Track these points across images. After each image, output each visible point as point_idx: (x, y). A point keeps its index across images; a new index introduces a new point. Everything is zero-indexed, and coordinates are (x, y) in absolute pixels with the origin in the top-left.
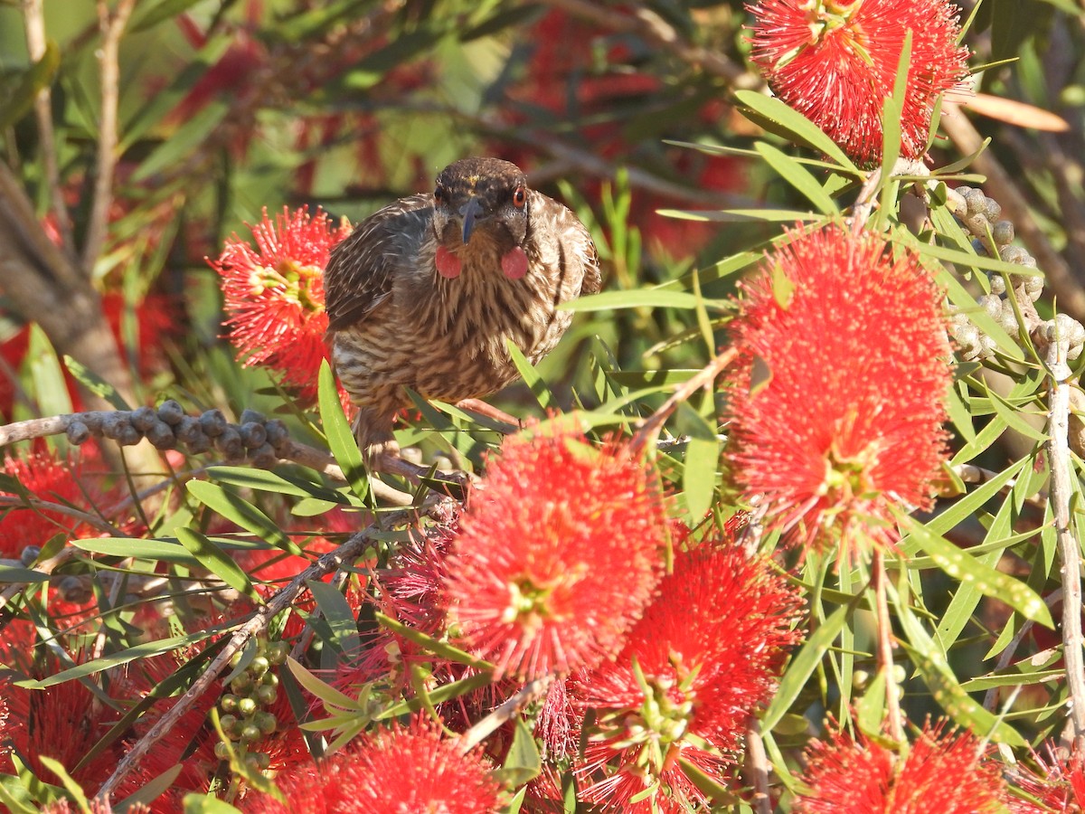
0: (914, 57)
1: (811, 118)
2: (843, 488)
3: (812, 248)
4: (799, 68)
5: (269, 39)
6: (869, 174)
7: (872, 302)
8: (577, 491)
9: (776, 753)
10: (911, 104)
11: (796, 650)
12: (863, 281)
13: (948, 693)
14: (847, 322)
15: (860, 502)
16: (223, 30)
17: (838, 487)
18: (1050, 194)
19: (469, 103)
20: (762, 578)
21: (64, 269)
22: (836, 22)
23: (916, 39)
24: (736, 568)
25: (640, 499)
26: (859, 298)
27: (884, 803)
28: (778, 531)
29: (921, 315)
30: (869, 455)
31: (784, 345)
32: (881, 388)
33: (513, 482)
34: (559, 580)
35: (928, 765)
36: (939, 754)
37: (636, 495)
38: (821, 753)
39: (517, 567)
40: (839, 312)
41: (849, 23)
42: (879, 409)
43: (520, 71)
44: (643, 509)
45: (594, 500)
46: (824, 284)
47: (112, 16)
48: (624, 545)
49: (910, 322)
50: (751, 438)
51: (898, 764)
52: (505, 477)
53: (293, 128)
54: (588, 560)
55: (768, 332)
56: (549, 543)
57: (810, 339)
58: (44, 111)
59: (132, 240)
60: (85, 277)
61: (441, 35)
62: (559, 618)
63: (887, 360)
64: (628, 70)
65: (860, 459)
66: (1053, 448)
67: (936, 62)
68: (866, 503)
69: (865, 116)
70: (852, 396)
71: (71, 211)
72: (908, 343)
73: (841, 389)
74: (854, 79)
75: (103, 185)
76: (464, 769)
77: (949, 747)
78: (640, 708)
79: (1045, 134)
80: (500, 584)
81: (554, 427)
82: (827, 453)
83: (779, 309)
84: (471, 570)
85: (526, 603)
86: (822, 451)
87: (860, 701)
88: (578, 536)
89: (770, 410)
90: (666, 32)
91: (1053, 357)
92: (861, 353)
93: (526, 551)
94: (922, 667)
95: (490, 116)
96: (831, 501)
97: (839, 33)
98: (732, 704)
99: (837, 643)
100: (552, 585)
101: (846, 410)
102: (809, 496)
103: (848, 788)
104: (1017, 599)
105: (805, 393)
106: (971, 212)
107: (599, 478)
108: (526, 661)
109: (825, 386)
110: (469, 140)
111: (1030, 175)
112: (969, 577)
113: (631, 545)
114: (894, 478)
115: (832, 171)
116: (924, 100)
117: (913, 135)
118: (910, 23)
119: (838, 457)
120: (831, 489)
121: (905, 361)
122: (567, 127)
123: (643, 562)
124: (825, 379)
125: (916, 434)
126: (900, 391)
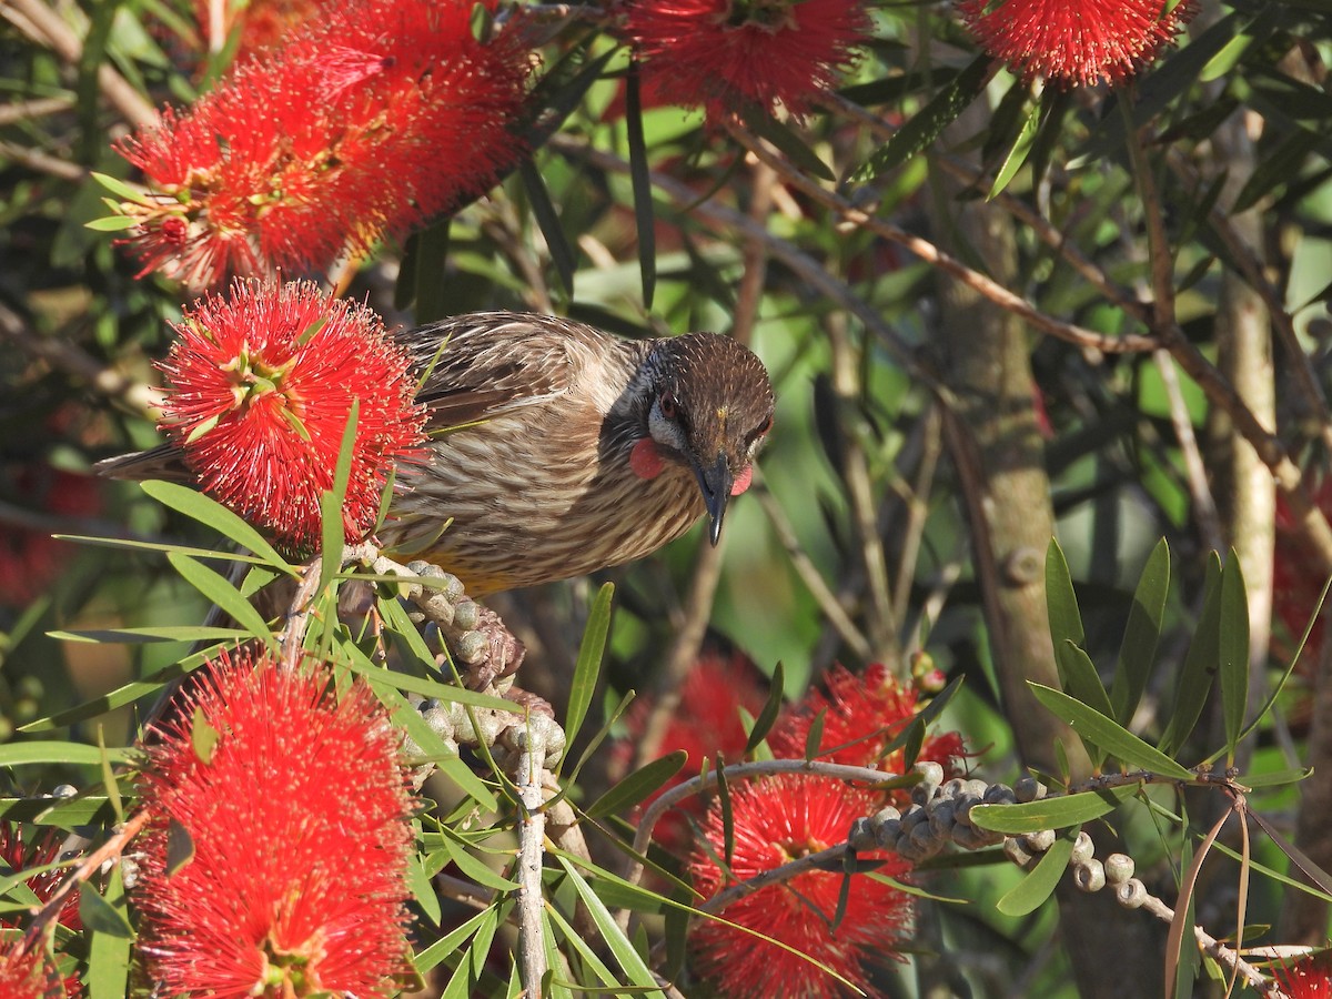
0: (360, 427)
2: (283, 987)
7: (314, 753)
10: (356, 482)
14: (285, 780)
17: (277, 985)
22: (265, 387)
23: (363, 404)
26: (299, 748)
29: (375, 768)
30: (315, 945)
31: (208, 810)
32: (328, 862)
40: (276, 768)
41: (280, 387)
46: (256, 731)
49: (361, 778)
50: (167, 923)
55: (187, 792)
57: (239, 802)
63: (335, 826)
65: (303, 951)
66: (524, 898)
67: (387, 431)
69: (299, 498)
70: (294, 872)
72: (360, 804)
73: (278, 865)
74: (289, 455)
82: (263, 943)
83: (200, 766)
86: (257, 942)
89: (191, 892)
91: (525, 775)
97: (268, 400)
101: (285, 889)
105: (235, 870)
109: (259, 861)
114: (347, 975)
115: (251, 566)
116: (371, 474)
117: (357, 516)
118: (357, 389)
119: (276, 947)
120: (269, 987)
121: (357, 827)
124: (259, 853)
125: (373, 920)
126: (352, 866)
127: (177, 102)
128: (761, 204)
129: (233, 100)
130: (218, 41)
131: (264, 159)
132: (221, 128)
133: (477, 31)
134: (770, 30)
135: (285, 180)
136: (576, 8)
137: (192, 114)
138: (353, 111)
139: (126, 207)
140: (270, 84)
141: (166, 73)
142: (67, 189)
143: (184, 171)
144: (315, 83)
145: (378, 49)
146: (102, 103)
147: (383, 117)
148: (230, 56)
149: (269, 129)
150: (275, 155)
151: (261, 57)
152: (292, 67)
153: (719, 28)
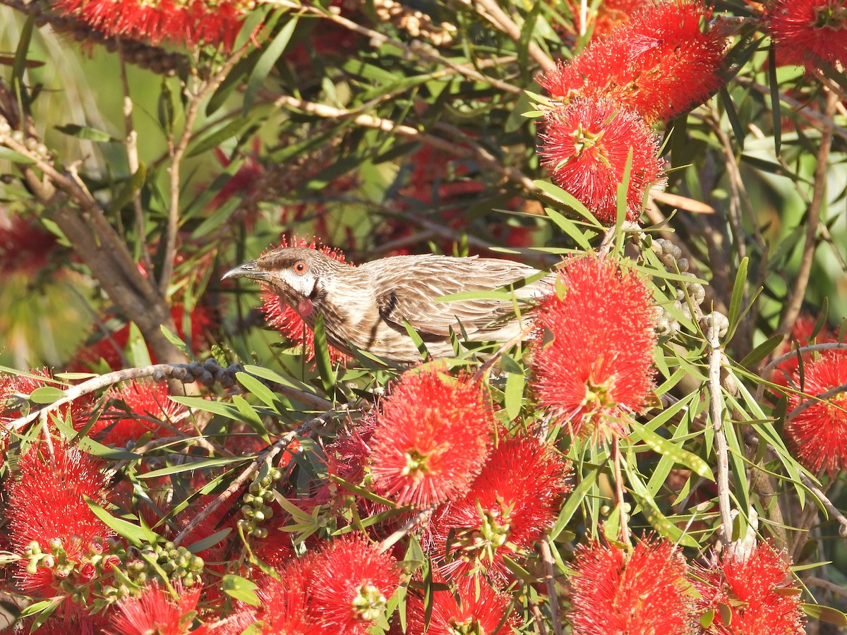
0: (633, 163)
1: (576, 197)
2: (595, 402)
3: (577, 268)
4: (569, 169)
5: (265, 162)
6: (608, 229)
7: (611, 297)
8: (444, 402)
9: (557, 554)
10: (632, 190)
11: (568, 495)
12: (606, 286)
13: (655, 517)
14: (597, 308)
15: (605, 409)
16: (239, 157)
17: (593, 401)
18: (704, 250)
19: (378, 197)
20: (548, 456)
21: (149, 289)
22: (590, 143)
23: (635, 153)
24: (534, 451)
25: (480, 406)
26: (604, 295)
27: (619, 580)
28: (558, 426)
29: (639, 305)
30: (610, 383)
31: (562, 322)
32: (617, 345)
33: (408, 396)
34: (434, 451)
35: (644, 557)
36: (650, 552)
37: (478, 404)
38: (583, 552)
39: (411, 445)
40: (593, 303)
41: (597, 144)
42: (615, 357)
43: (406, 179)
44: (481, 412)
45: (453, 407)
46: (584, 287)
47: (176, 149)
48: (470, 432)
49: (633, 308)
50: (544, 373)
51: (627, 558)
52: (403, 394)
53: (279, 211)
54: (450, 441)
55: (552, 315)
56: (428, 430)
57: (576, 318)
58: (138, 203)
59: (189, 274)
60: (161, 296)
61: (363, 159)
62: (434, 473)
63: (620, 329)
64: (467, 179)
65: (605, 385)
66: (712, 385)
67: (646, 166)
68: (609, 410)
69: (606, 196)
70: (601, 350)
71: (153, 259)
72: (633, 320)
73: (594, 345)
74: (601, 175)
75: (171, 244)
76: (382, 561)
77: (657, 548)
78: (481, 528)
79: (701, 214)
80: (400, 454)
81: (430, 367)
82: (586, 382)
83: (559, 302)
84: (383, 445)
85: (415, 464)
86: (584, 382)
87: (605, 523)
88: (445, 426)
89: (554, 358)
90: (490, 157)
91: (711, 335)
92: (605, 325)
93: (415, 435)
94: (640, 503)
95: (388, 204)
96: (589, 409)
97: (591, 149)
98: (531, 526)
99: (590, 492)
100: (430, 454)
101: (597, 358)
102: (577, 406)
103: (599, 571)
104: (694, 465)
105: (574, 348)
106: (665, 253)
107: (456, 394)
108: (415, 497)
109: (585, 344)
110: (377, 219)
111: (693, 239)
112: (667, 453)
113: (474, 432)
114: (625, 396)
115: (588, 227)
116: (639, 188)
117: (632, 209)
118: (632, 143)
119: (592, 384)
120: (589, 402)
121: (630, 330)
122: (432, 211)
123: (481, 442)
124: (585, 340)
125: (637, 371)
126: (628, 347)
127: (564, 59)
128: (831, 110)
129: (590, 58)
130: (583, 31)
131: (604, 85)
132: (584, 71)
133: (702, 30)
134: (835, 29)
135: (613, 95)
136: (747, 18)
137: (570, 64)
138: (644, 64)
139: (540, 106)
140: (606, 51)
141: (559, 46)
142: (514, 97)
143: (567, 90)
144: (627, 51)
145: (656, 36)
146: (530, 59)
147: (658, 67)
148: (589, 39)
149: (606, 72)
150: (609, 84)
151: (602, 39)
152: (617, 43)
153: (811, 29)
